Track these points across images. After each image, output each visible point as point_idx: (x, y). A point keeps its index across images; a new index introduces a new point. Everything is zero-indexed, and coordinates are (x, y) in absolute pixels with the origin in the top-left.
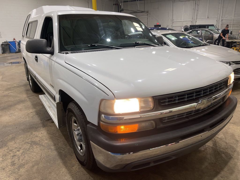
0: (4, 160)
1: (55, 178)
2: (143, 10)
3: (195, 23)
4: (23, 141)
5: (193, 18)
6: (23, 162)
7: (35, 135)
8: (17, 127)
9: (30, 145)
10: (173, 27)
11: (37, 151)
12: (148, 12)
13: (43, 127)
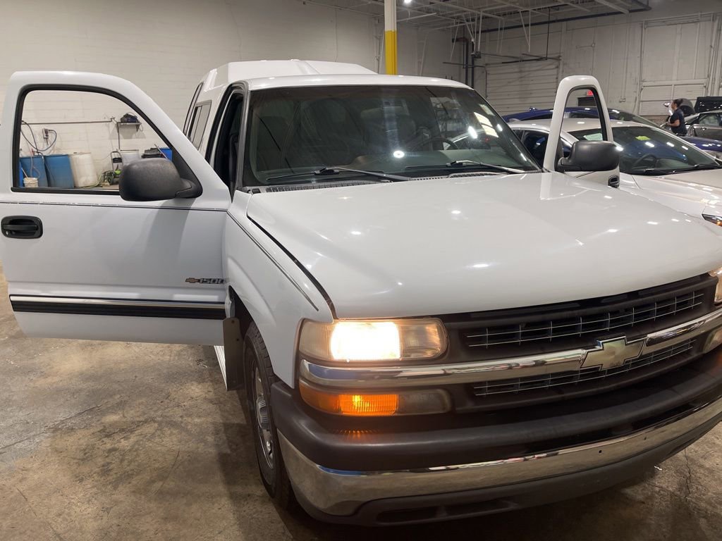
0: (87, 457)
1: (199, 520)
2: (543, 54)
3: (716, 90)
4: (144, 413)
5: (709, 76)
6: (132, 467)
7: (176, 400)
8: (137, 375)
9: (156, 425)
10: (640, 101)
11: (171, 443)
12: (558, 59)
13: (199, 383)
